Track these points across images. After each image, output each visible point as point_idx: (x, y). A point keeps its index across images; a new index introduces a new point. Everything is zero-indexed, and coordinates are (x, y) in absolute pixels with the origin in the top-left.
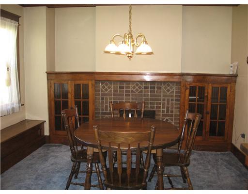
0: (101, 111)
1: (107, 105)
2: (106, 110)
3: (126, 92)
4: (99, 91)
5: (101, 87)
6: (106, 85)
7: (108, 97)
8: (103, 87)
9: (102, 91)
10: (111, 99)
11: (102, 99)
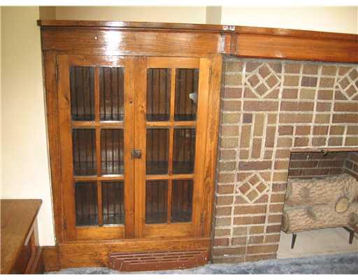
0: (238, 160)
1: (260, 140)
2: (253, 156)
3: (319, 98)
4: (237, 93)
5: (244, 80)
6: (264, 73)
7: (266, 113)
8: (254, 81)
9: (248, 93)
10: (272, 119)
11: (245, 121)
